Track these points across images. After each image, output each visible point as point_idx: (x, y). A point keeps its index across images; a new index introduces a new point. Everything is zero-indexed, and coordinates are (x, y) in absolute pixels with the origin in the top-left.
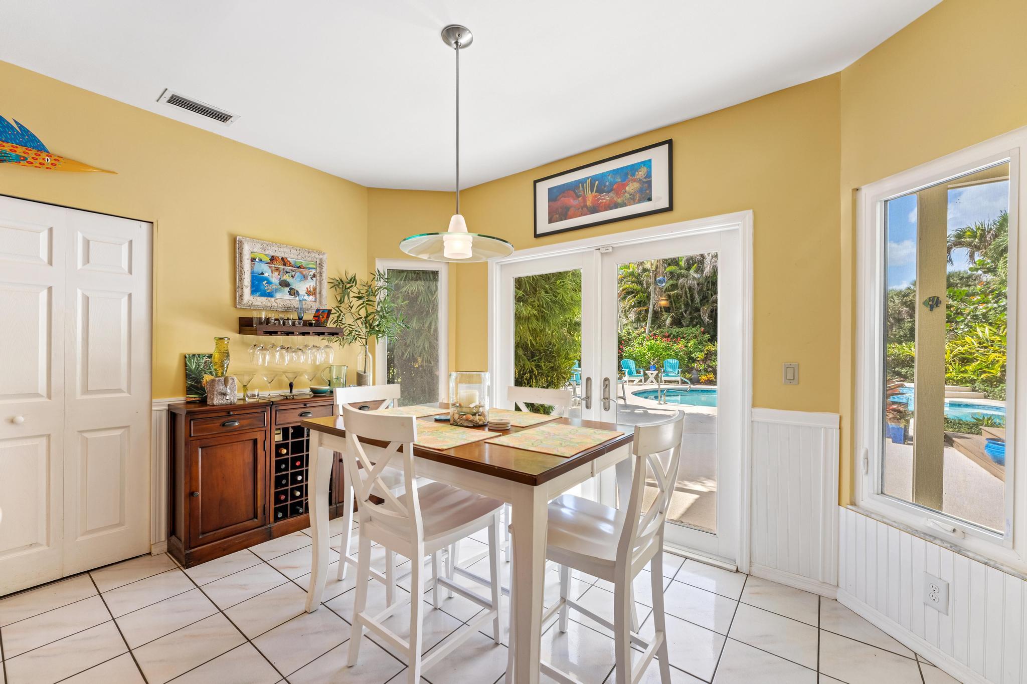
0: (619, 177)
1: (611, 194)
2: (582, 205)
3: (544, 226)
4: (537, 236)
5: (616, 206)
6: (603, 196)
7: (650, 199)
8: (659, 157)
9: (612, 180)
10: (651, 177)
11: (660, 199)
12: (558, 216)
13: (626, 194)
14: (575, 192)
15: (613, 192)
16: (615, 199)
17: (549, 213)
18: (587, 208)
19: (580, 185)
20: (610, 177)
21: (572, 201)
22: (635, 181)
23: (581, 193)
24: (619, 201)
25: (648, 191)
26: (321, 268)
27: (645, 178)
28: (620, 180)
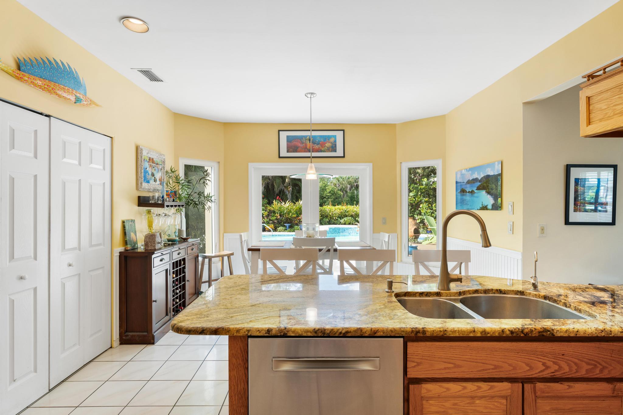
0: (322, 139)
1: (319, 146)
2: (305, 147)
3: (284, 153)
4: (280, 157)
5: (321, 151)
6: (315, 145)
7: (336, 152)
8: (339, 135)
9: (319, 140)
10: (336, 142)
11: (339, 153)
12: (292, 150)
13: (326, 147)
14: (301, 140)
15: (320, 145)
16: (321, 148)
17: (287, 148)
18: (307, 149)
19: (304, 138)
20: (318, 138)
21: (299, 144)
22: (329, 142)
23: (305, 142)
24: (323, 149)
25: (335, 148)
26: (164, 165)
27: (334, 142)
28: (323, 140)
